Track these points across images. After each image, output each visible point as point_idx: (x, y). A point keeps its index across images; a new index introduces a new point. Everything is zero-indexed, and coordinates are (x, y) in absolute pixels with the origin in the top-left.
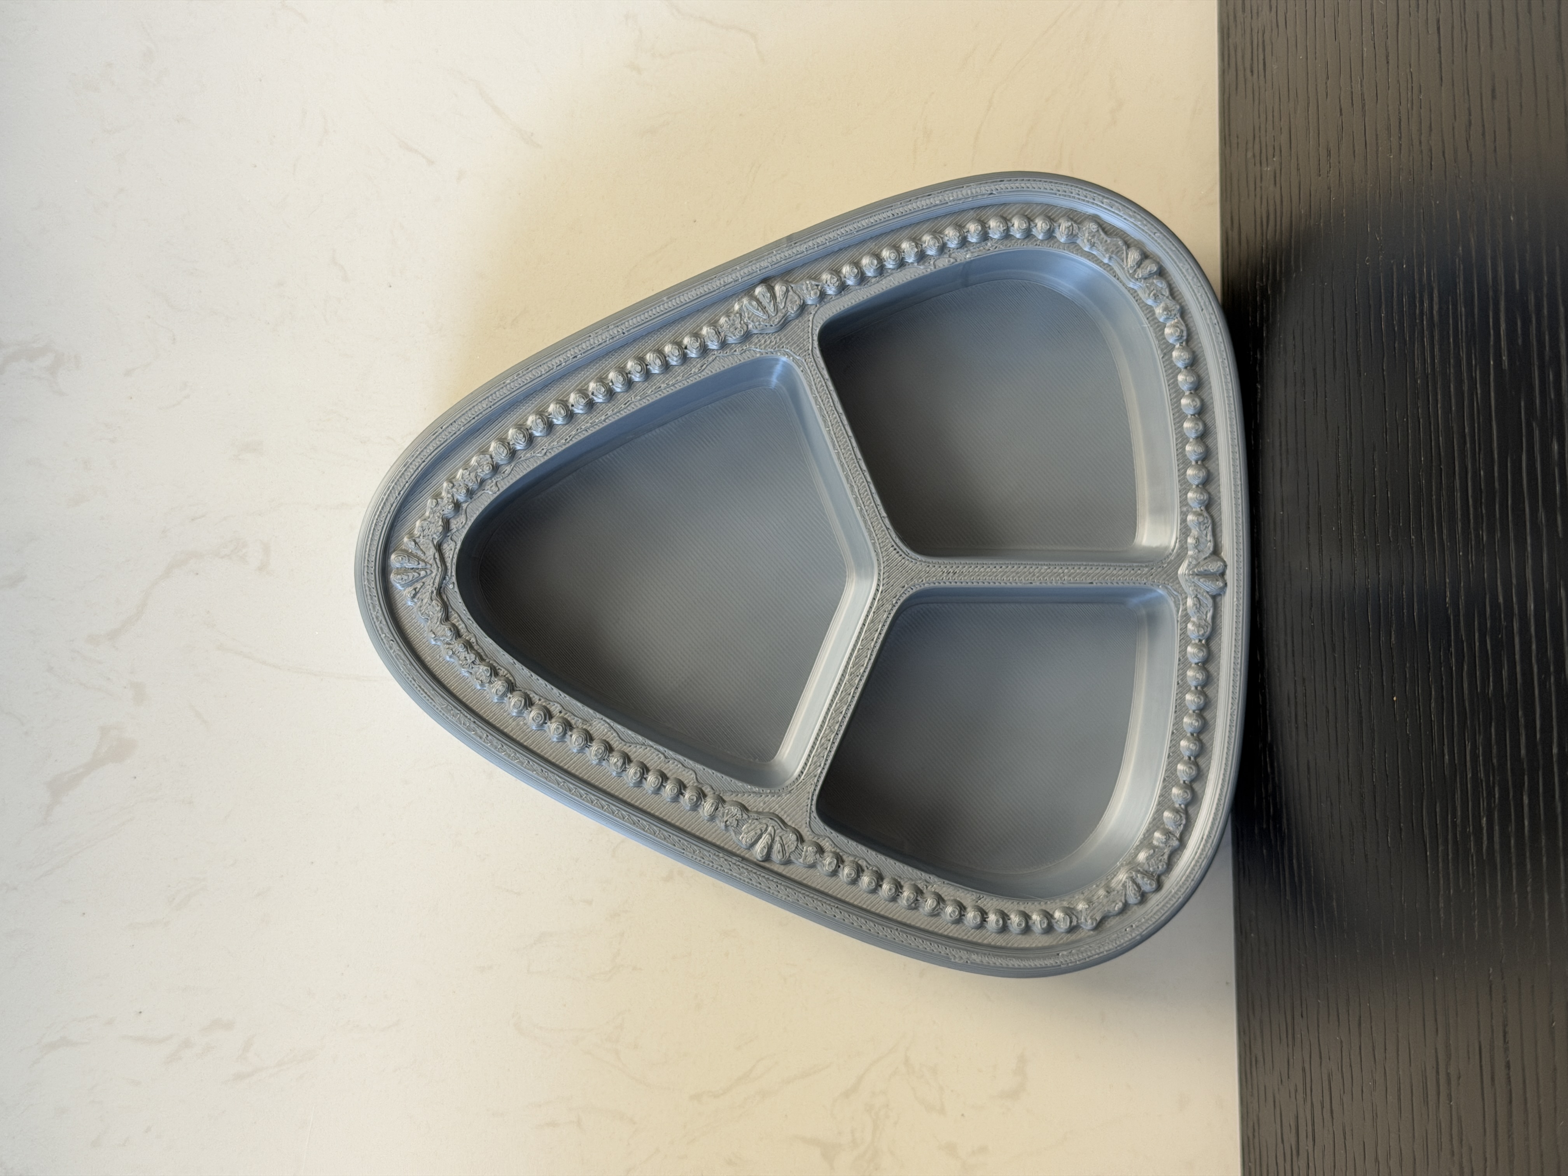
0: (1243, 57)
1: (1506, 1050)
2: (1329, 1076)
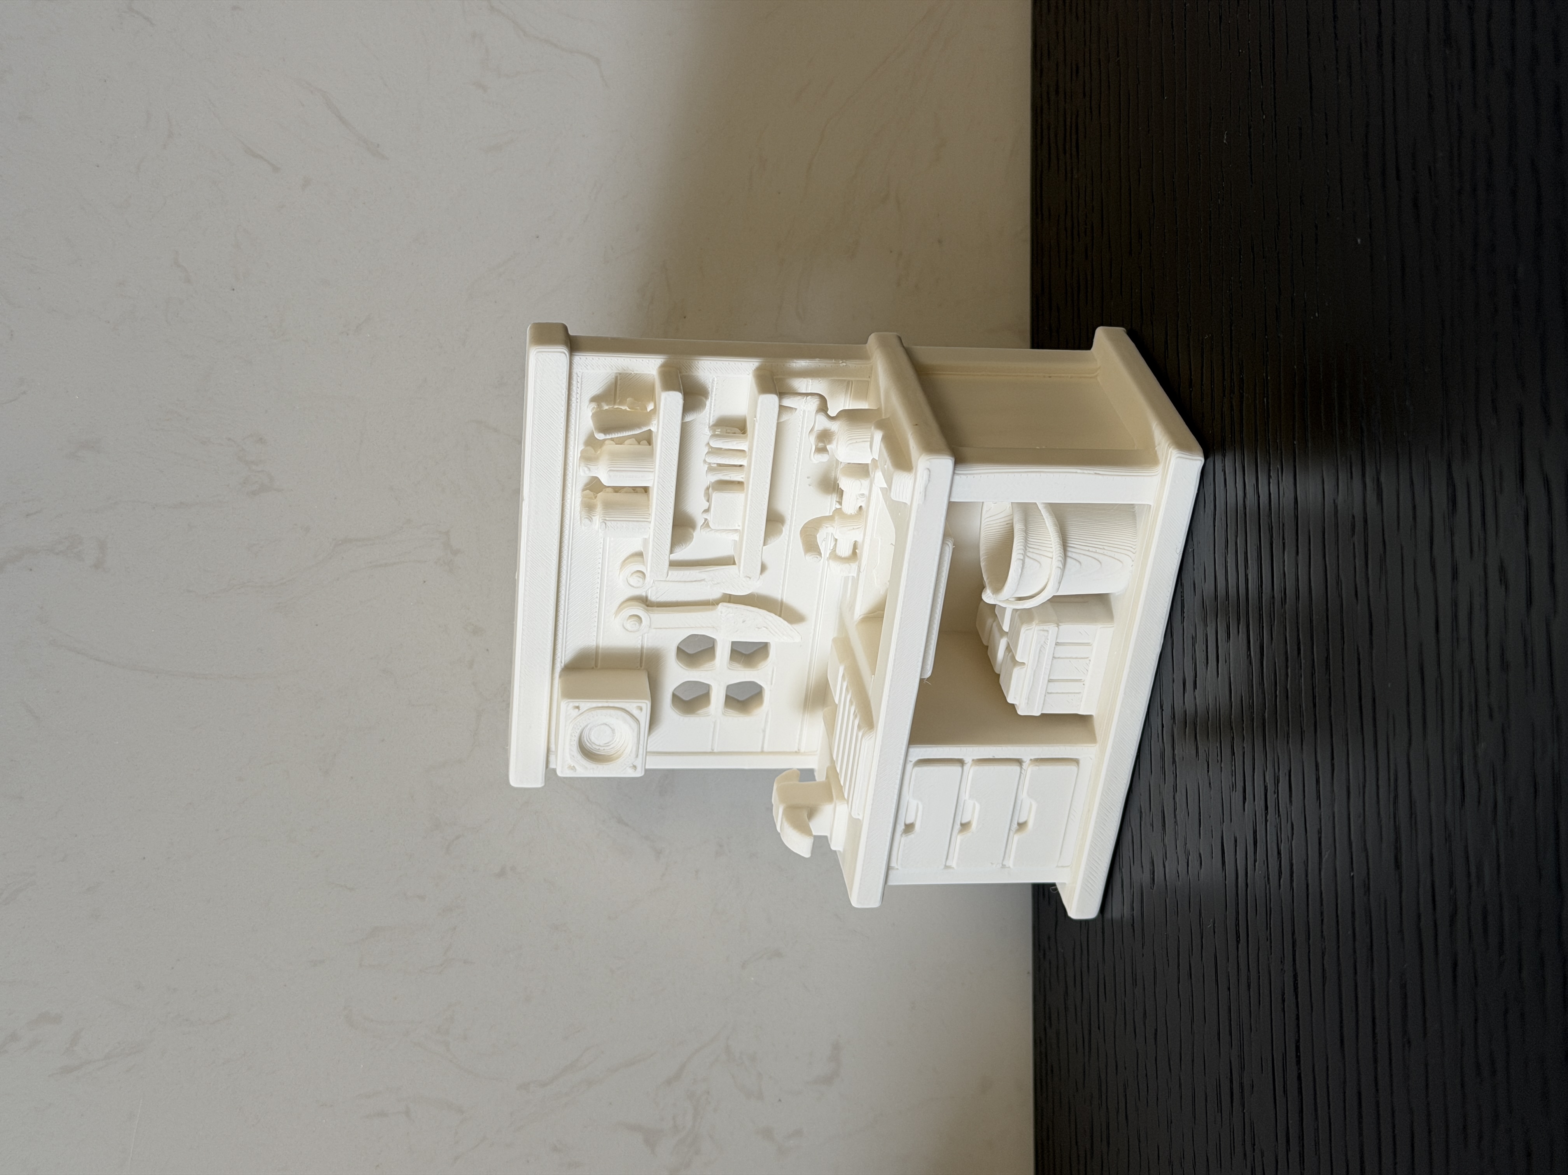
0: (1056, 136)
1: (1298, 1062)
2: (1124, 1085)
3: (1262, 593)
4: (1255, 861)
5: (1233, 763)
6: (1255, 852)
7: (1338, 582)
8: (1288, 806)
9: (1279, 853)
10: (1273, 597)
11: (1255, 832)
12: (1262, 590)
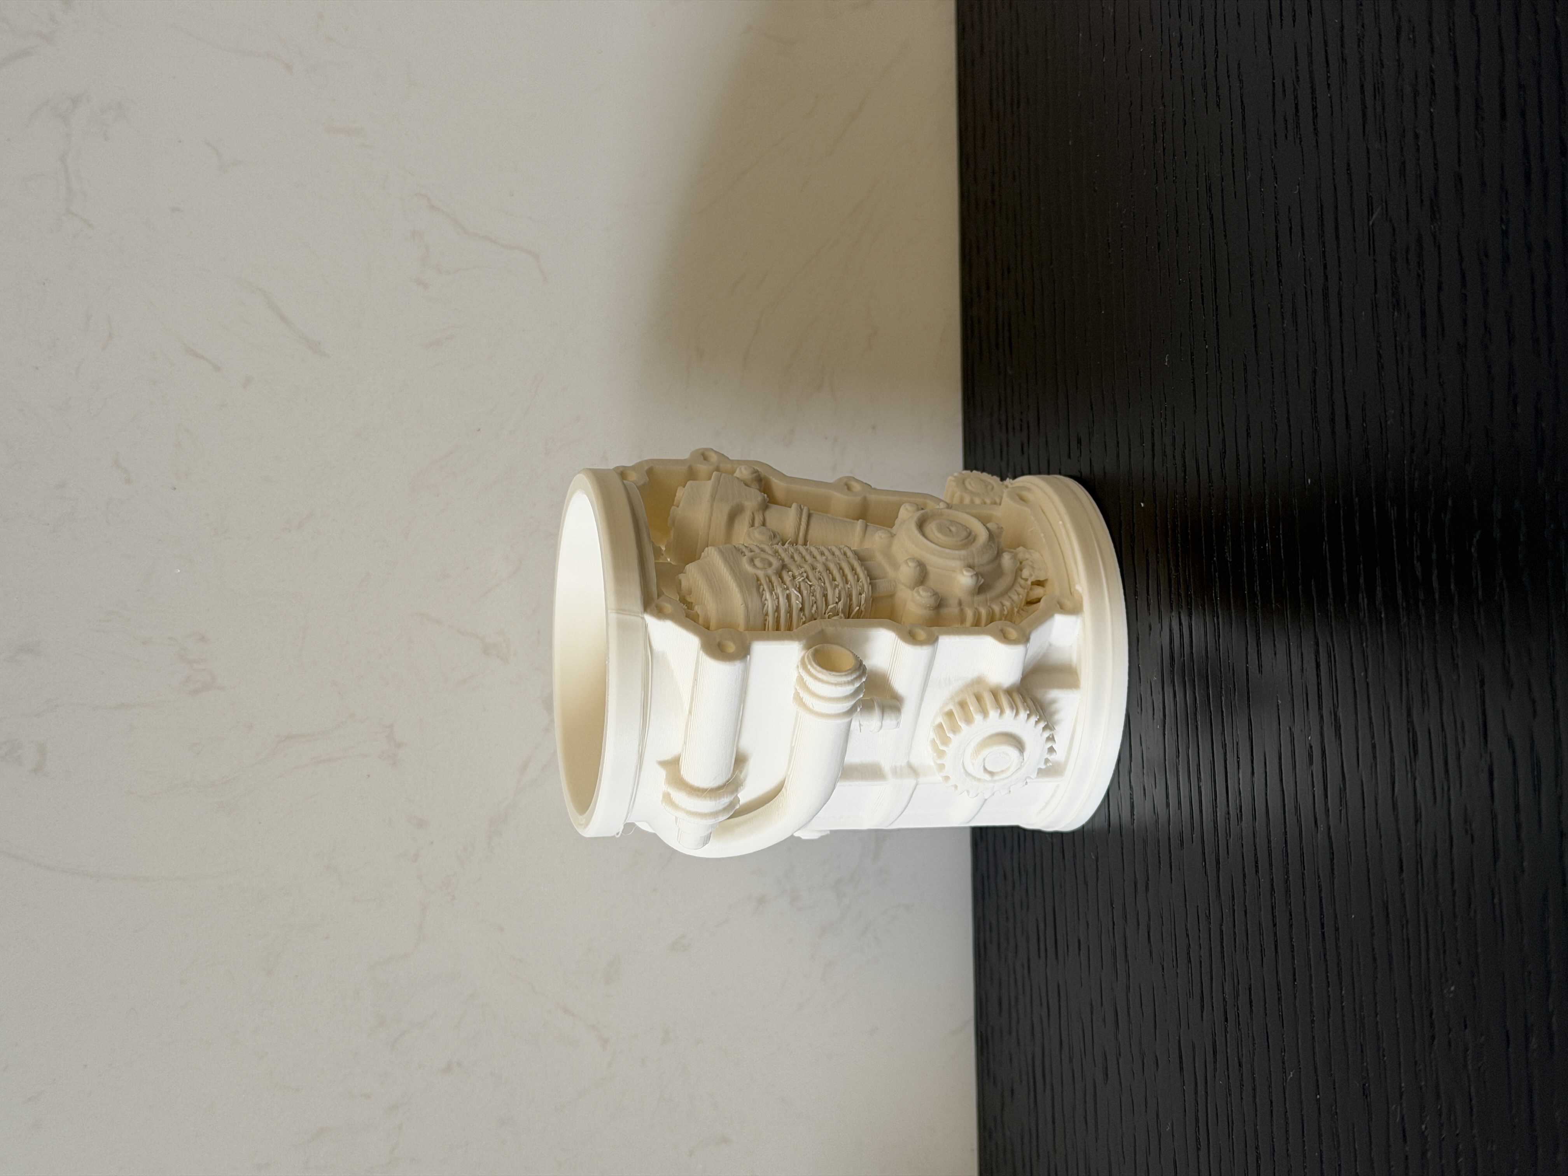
3: (1216, 807)
4: (1215, 1070)
5: (1190, 971)
6: (1215, 1062)
7: (1297, 807)
8: (1249, 1021)
9: (1240, 1065)
10: (1229, 813)
11: (1214, 1043)
12: (1216, 804)
